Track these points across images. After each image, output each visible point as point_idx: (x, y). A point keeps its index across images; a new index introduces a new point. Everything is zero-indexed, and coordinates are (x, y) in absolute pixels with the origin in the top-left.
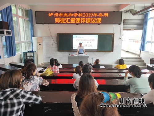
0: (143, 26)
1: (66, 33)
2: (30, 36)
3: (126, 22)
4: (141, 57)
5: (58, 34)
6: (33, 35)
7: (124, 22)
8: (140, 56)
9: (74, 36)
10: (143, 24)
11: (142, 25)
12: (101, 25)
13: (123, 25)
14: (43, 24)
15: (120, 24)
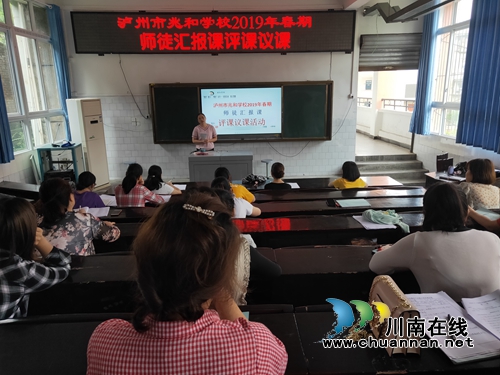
0: (420, 55)
1: (178, 84)
2: (58, 95)
3: (366, 43)
4: (415, 152)
5: (151, 86)
6: (68, 91)
7: (361, 45)
8: (412, 151)
9: (205, 92)
10: (420, 51)
11: (416, 53)
12: (290, 56)
13: (361, 53)
14: (101, 54)
15: (350, 51)
